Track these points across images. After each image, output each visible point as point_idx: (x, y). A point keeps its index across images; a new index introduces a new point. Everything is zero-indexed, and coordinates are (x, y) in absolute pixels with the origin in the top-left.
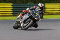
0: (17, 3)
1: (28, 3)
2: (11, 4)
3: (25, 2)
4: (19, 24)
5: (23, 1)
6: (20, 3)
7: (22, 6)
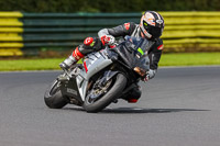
0: (38, 12)
1: (79, 10)
2: (19, 14)
3: (66, 8)
4: (70, 91)
5: (62, 4)
6: (49, 11)
7: (57, 22)
